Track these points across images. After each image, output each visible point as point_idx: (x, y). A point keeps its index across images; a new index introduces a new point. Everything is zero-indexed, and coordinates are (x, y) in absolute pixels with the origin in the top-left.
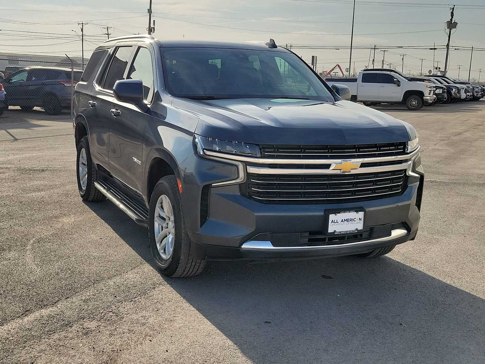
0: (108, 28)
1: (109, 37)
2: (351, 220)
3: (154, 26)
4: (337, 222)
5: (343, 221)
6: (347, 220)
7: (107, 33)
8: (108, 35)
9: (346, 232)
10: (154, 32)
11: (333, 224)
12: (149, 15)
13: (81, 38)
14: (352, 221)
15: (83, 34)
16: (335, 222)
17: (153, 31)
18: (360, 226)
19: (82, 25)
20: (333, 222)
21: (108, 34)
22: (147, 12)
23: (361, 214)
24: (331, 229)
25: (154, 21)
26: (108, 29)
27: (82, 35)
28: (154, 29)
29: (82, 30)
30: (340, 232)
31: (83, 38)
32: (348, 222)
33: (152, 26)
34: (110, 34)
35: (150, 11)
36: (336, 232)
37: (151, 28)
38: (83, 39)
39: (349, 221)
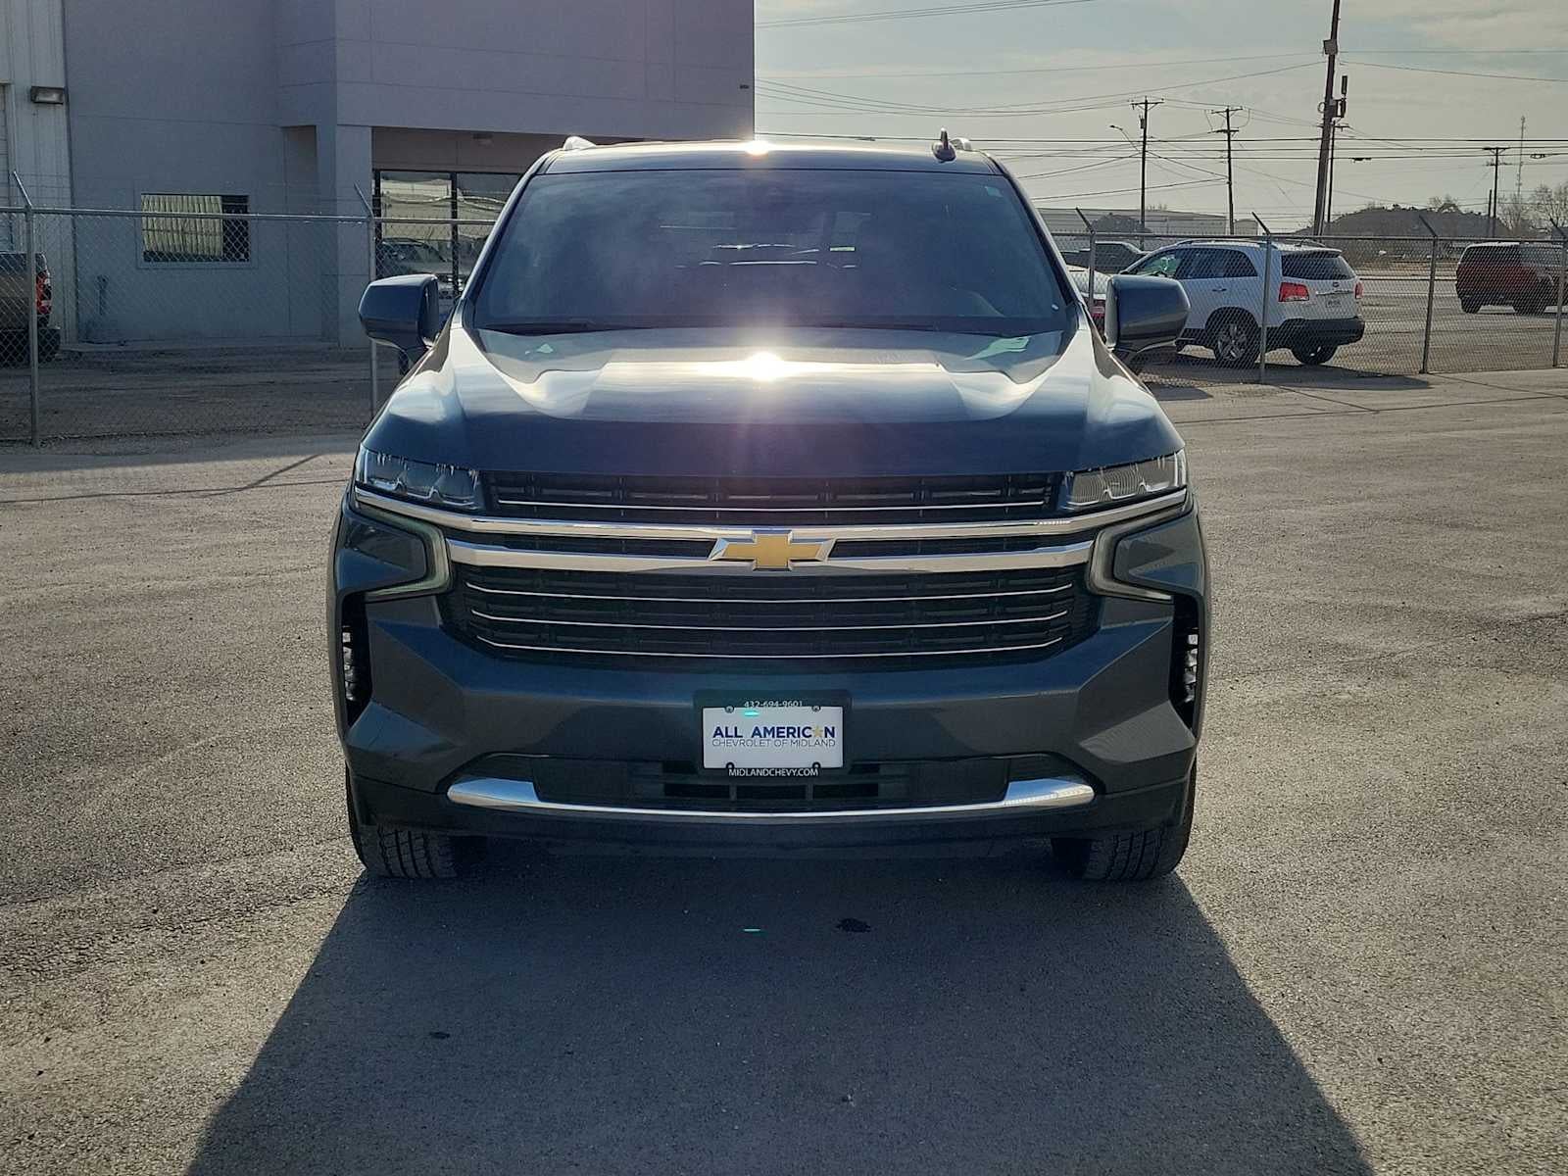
0: (1228, 111)
1: (1232, 139)
2: (791, 731)
3: (1343, 96)
4: (736, 736)
5: (759, 734)
6: (777, 732)
7: (1226, 128)
8: (1229, 135)
9: (773, 772)
10: (1342, 116)
11: (722, 740)
12: (1327, 59)
13: (1140, 148)
14: (796, 735)
15: (1145, 137)
16: (727, 736)
17: (1339, 113)
18: (831, 755)
19: (1143, 106)
20: (721, 734)
21: (1228, 132)
22: (1322, 50)
23: (832, 716)
24: (715, 755)
25: (1345, 78)
26: (1230, 113)
27: (1142, 139)
28: (1343, 103)
29: (1144, 123)
30: (750, 770)
31: (1147, 149)
32: (778, 737)
33: (1337, 94)
34: (1235, 131)
35: (1331, 48)
36: (733, 768)
37: (1332, 103)
38: (1144, 151)
39: (785, 734)
